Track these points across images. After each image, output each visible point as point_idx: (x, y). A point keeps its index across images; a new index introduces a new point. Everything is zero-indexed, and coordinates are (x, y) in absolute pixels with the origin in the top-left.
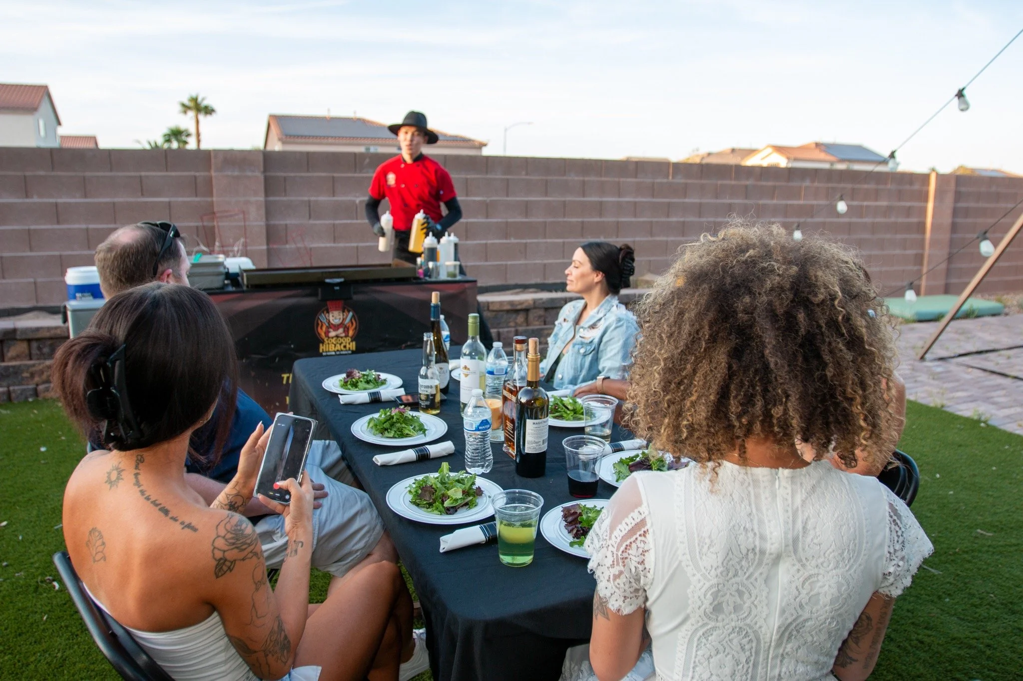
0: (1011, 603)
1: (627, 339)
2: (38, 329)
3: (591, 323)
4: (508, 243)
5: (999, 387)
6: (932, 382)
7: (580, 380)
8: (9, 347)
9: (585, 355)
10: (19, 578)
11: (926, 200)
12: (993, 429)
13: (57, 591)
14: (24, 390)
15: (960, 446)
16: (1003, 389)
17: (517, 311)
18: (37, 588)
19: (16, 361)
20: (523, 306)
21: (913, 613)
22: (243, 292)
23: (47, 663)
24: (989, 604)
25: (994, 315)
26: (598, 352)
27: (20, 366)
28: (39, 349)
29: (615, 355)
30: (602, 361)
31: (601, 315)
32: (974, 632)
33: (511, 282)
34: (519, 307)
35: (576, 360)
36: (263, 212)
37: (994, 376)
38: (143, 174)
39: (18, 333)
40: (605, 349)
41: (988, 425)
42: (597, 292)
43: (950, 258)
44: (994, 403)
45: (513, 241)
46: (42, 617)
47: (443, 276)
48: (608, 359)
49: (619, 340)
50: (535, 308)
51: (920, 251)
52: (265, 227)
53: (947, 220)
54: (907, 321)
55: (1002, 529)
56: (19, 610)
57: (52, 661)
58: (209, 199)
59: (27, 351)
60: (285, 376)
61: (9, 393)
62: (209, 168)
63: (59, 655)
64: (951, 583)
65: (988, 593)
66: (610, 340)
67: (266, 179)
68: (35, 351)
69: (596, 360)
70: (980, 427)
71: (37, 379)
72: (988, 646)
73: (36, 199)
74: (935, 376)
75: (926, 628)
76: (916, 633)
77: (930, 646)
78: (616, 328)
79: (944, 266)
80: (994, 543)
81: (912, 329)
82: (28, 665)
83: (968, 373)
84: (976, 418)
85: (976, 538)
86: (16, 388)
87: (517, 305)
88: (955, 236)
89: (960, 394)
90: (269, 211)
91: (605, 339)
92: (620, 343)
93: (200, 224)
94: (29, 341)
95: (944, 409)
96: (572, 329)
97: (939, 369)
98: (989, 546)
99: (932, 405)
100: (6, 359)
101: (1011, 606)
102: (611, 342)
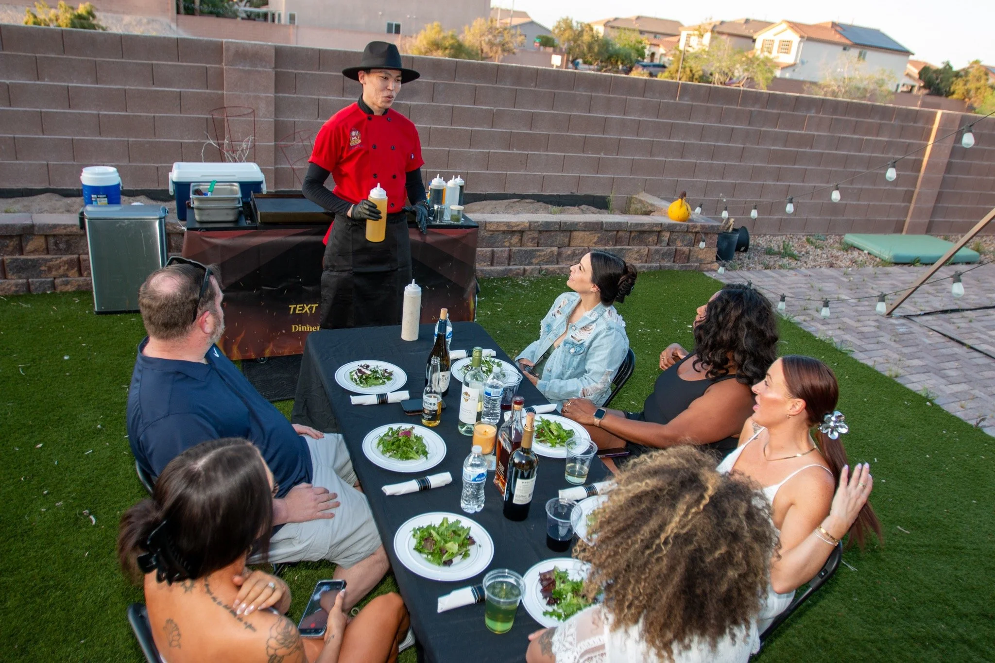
0: (909, 608)
1: (614, 348)
2: (55, 226)
3: (583, 325)
4: (511, 154)
5: (953, 357)
6: (893, 344)
7: (566, 376)
8: (28, 242)
9: (574, 354)
10: (59, 508)
11: (927, 138)
12: (937, 409)
13: (94, 526)
14: (42, 283)
15: (903, 426)
16: (957, 360)
17: (513, 232)
18: (77, 519)
19: (34, 255)
20: (519, 228)
21: (824, 610)
22: (256, 228)
23: (93, 601)
24: (890, 607)
25: (968, 263)
26: (586, 354)
27: (38, 260)
28: (56, 244)
29: (601, 361)
30: (589, 362)
31: (593, 318)
32: (872, 634)
33: (510, 191)
34: (515, 229)
35: (565, 357)
36: (272, 109)
37: (952, 343)
38: (154, 62)
39: (36, 228)
40: (593, 353)
41: (932, 404)
42: (591, 298)
43: (939, 197)
44: (944, 377)
45: (515, 151)
46: (84, 554)
47: (447, 219)
48: (595, 363)
49: (607, 348)
50: (530, 230)
51: (912, 189)
52: (273, 124)
53: (944, 159)
54: (885, 263)
55: (920, 527)
56: (63, 544)
57: (97, 599)
58: (220, 92)
59: (44, 246)
60: (292, 307)
61: (28, 285)
62: (221, 62)
63: (102, 594)
64: (862, 582)
65: (892, 595)
66: (599, 346)
67: (276, 74)
68: (52, 247)
69: (584, 360)
70: (926, 405)
71: (54, 273)
72: (880, 649)
73: (47, 82)
74: (898, 338)
75: (832, 627)
76: (823, 631)
77: (832, 646)
78: (605, 337)
79: (931, 204)
80: (909, 542)
81: (887, 274)
82: (76, 602)
83: (928, 337)
84: (924, 394)
85: (895, 534)
86: (35, 280)
87: (513, 227)
88: (947, 176)
89: (916, 362)
90: (278, 107)
91: (595, 344)
92: (608, 351)
93: (209, 116)
94: (46, 236)
95: (899, 380)
96: (565, 323)
97: (902, 330)
98: (905, 545)
99: (887, 374)
100: (24, 253)
101: (908, 611)
102: (599, 348)
